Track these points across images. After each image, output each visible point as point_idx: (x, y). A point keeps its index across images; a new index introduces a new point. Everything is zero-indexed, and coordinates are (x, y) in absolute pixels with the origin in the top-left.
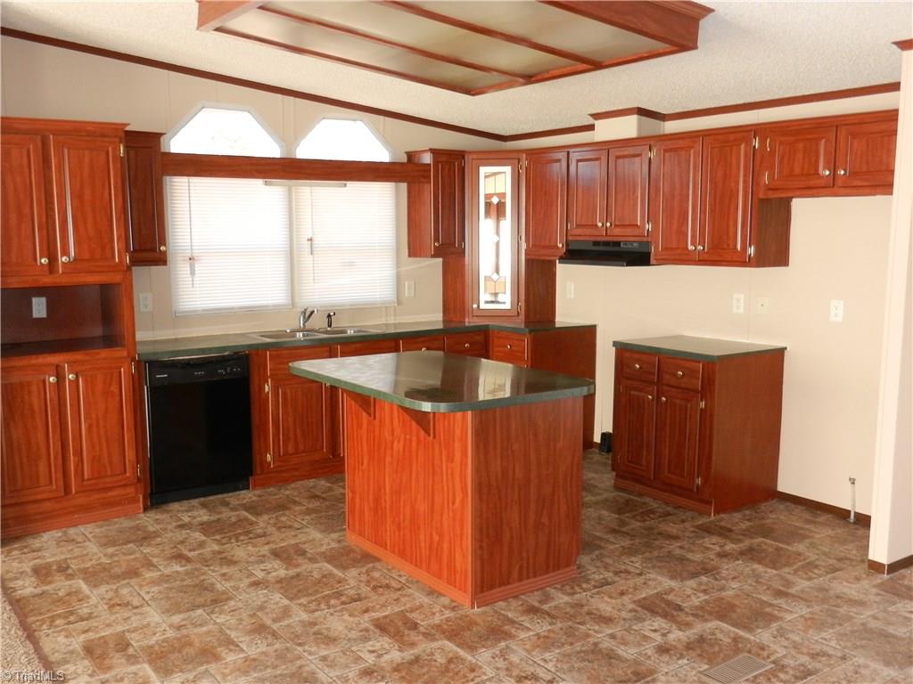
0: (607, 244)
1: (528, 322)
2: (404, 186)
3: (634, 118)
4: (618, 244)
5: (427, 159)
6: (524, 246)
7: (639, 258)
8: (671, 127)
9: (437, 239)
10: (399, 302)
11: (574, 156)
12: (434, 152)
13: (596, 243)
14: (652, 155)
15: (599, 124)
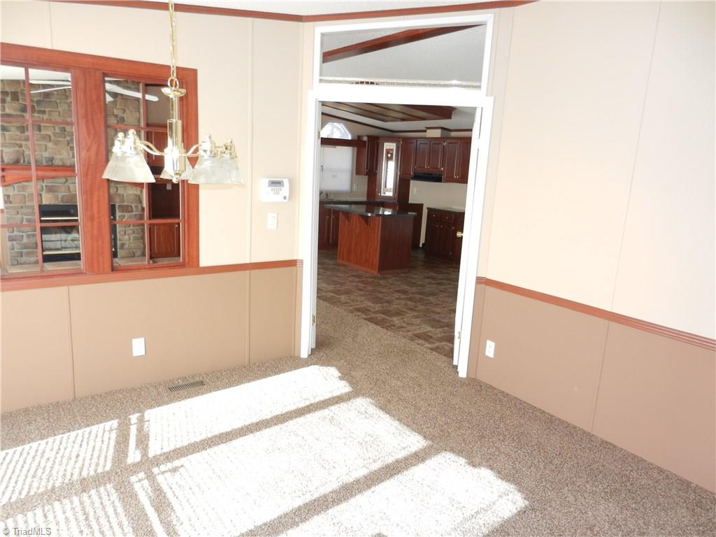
0: (428, 174)
1: (398, 200)
2: (356, 148)
3: (439, 131)
4: (431, 174)
5: (365, 139)
6: (399, 173)
7: (438, 179)
8: (453, 134)
9: (367, 168)
10: (351, 192)
11: (419, 142)
12: (369, 137)
13: (425, 174)
14: (445, 144)
15: (428, 131)
